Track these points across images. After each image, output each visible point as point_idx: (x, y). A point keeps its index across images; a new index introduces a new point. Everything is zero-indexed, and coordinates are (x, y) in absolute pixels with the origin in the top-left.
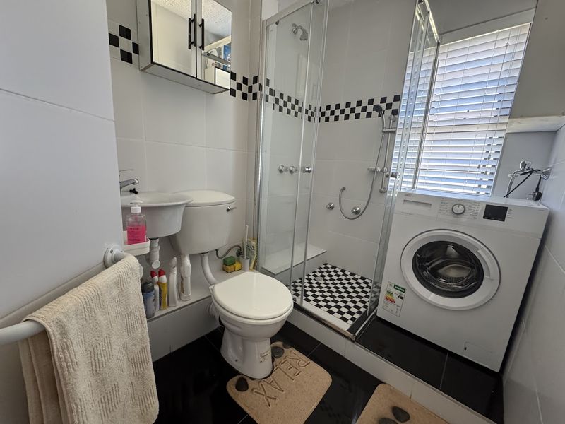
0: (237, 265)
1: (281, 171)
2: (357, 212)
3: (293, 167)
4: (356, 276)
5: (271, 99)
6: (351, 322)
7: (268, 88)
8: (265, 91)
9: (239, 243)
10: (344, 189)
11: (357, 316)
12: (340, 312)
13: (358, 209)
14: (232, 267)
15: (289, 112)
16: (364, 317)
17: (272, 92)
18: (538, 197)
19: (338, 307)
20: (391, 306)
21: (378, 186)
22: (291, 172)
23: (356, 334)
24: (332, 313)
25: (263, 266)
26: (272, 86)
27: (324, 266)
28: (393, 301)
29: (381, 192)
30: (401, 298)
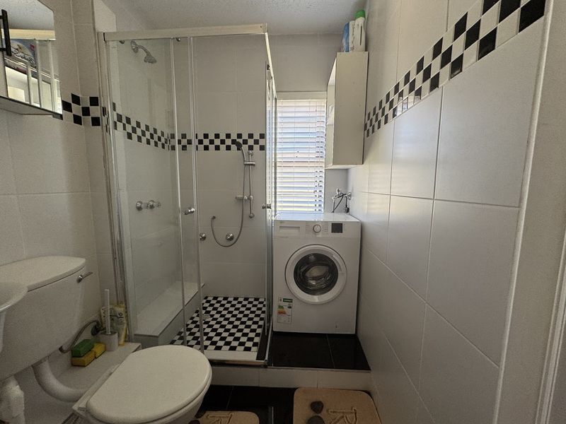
0: (98, 349)
1: (139, 209)
2: (232, 238)
3: (153, 201)
4: (240, 300)
5: (120, 125)
6: (255, 349)
7: (115, 113)
8: (112, 117)
9: (94, 317)
10: (214, 218)
11: (257, 340)
12: (242, 344)
13: (231, 235)
14: (92, 355)
15: (148, 142)
16: (264, 337)
17: (120, 118)
18: (348, 211)
19: (237, 339)
20: (283, 318)
21: (247, 212)
22: (152, 207)
23: (267, 358)
24: (233, 349)
25: (137, 332)
26: (119, 110)
27: (205, 300)
28: (284, 313)
29: (251, 217)
30: (290, 307)
